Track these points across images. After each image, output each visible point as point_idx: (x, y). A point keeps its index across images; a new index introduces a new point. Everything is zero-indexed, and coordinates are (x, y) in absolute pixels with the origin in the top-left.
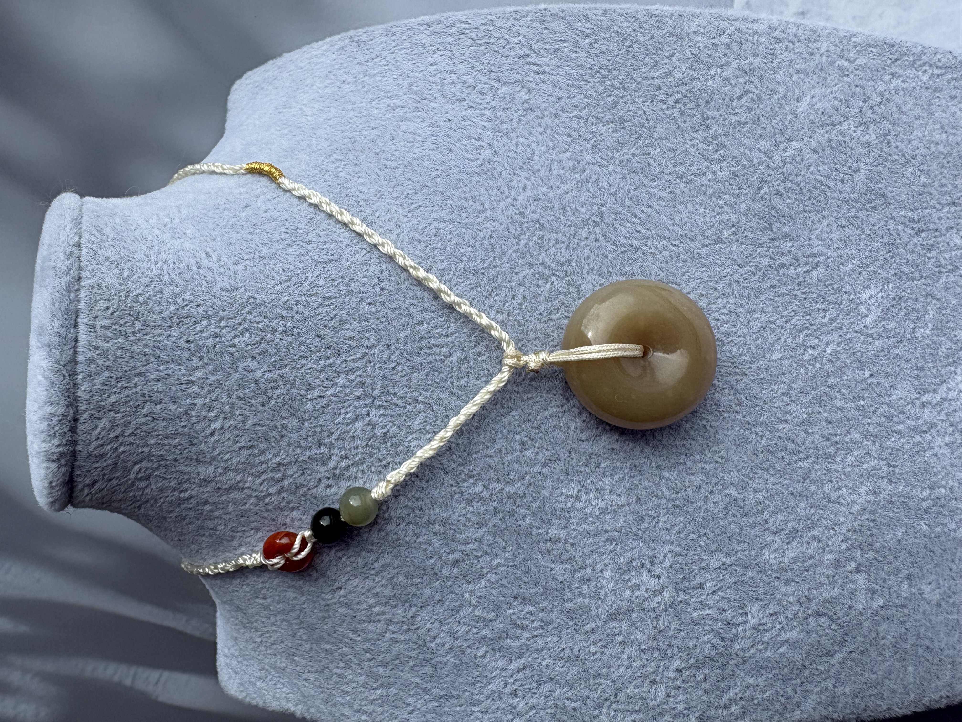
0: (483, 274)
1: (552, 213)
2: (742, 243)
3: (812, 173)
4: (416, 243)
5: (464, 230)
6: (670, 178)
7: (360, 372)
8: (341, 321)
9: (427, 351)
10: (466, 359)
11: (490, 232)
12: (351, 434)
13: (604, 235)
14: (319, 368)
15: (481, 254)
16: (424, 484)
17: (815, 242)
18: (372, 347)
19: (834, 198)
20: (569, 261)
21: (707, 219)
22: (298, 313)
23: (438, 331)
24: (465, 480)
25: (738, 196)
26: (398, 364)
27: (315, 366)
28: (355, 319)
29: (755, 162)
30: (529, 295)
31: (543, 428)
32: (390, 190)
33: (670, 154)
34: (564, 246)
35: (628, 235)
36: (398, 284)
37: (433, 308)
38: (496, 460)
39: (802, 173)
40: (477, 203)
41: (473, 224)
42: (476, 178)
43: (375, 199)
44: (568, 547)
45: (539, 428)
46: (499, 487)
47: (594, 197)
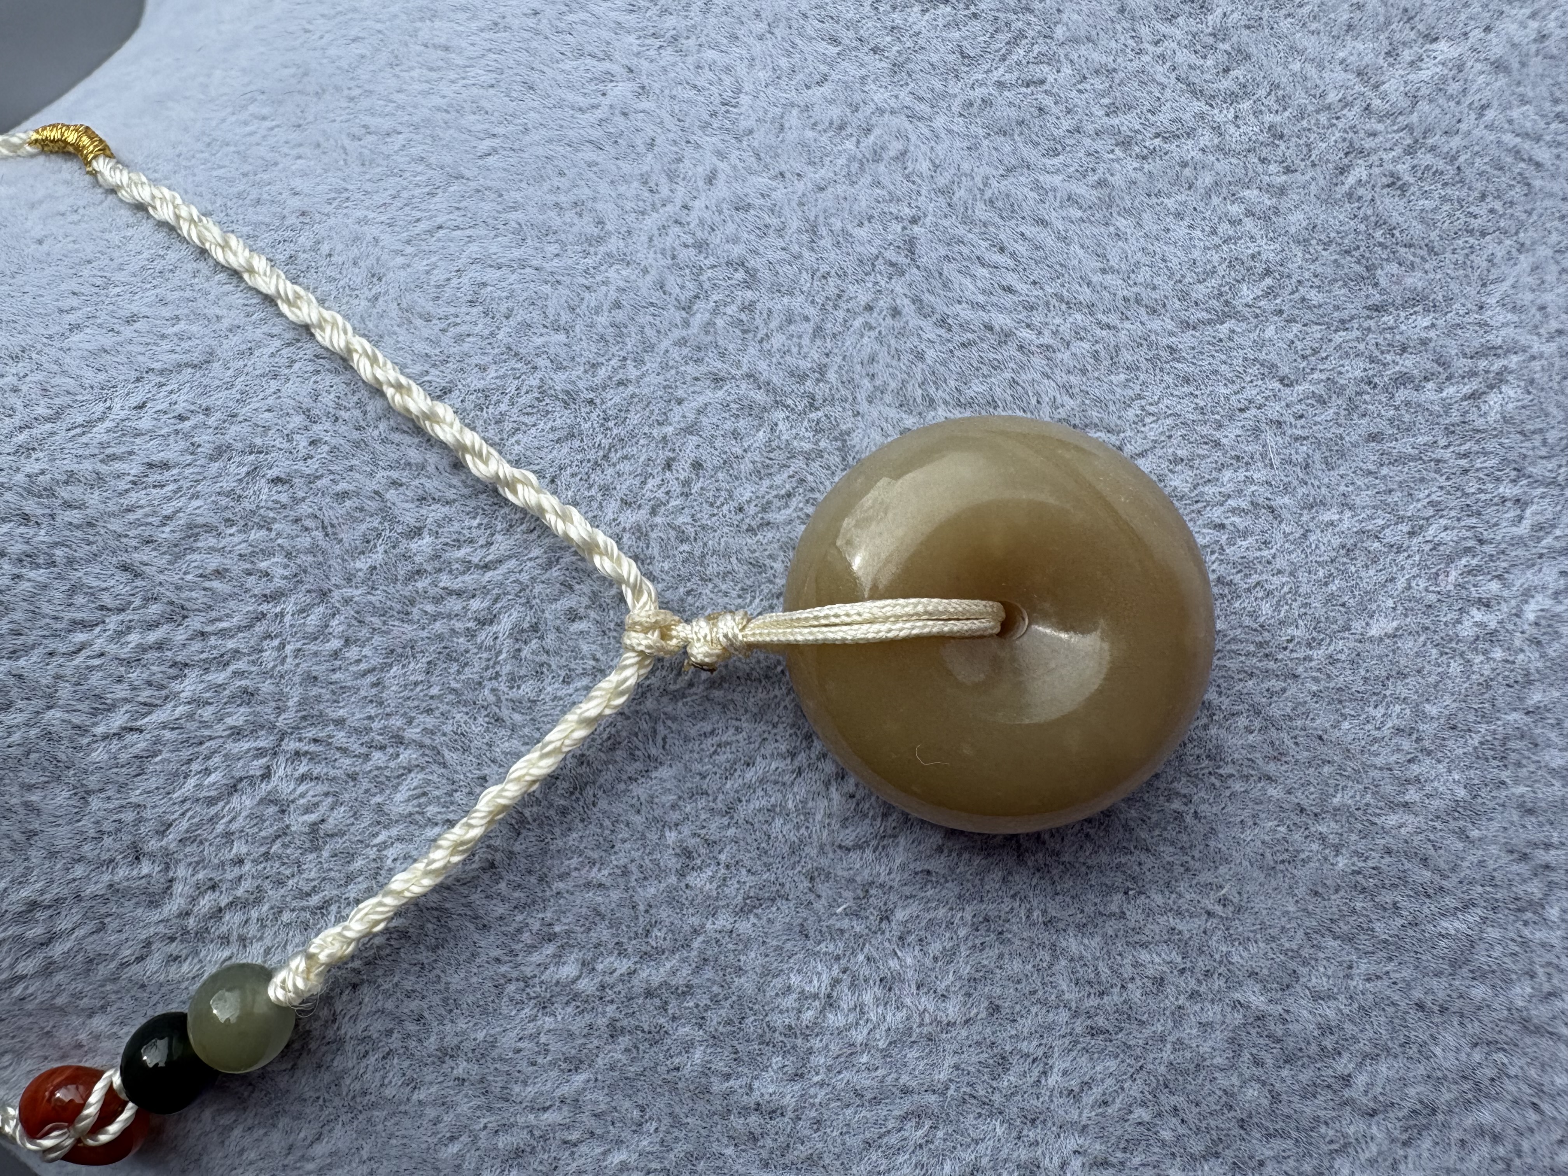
0: (591, 402)
1: (781, 243)
2: (1291, 320)
3: (1489, 127)
4: (419, 322)
5: (547, 289)
6: (1099, 145)
7: (241, 665)
8: (190, 526)
9: (430, 608)
10: (535, 628)
11: (613, 295)
12: (220, 828)
13: (916, 301)
14: (125, 652)
15: (588, 350)
16: (425, 956)
17: (1497, 316)
18: (274, 597)
19: (1551, 195)
20: (822, 370)
21: (1196, 254)
22: (68, 505)
23: (461, 553)
24: (531, 948)
25: (1282, 191)
26: (347, 642)
27: (112, 649)
28: (230, 522)
29: (1332, 97)
30: (711, 461)
31: (743, 811)
32: (368, 186)
33: (1099, 83)
34: (809, 327)
35: (981, 299)
36: (359, 428)
37: (450, 494)
38: (615, 895)
39: (1464, 127)
40: (587, 218)
41: (569, 271)
42: (589, 154)
43: (328, 209)
44: (804, 1128)
45: (729, 811)
46: (623, 966)
47: (893, 198)
